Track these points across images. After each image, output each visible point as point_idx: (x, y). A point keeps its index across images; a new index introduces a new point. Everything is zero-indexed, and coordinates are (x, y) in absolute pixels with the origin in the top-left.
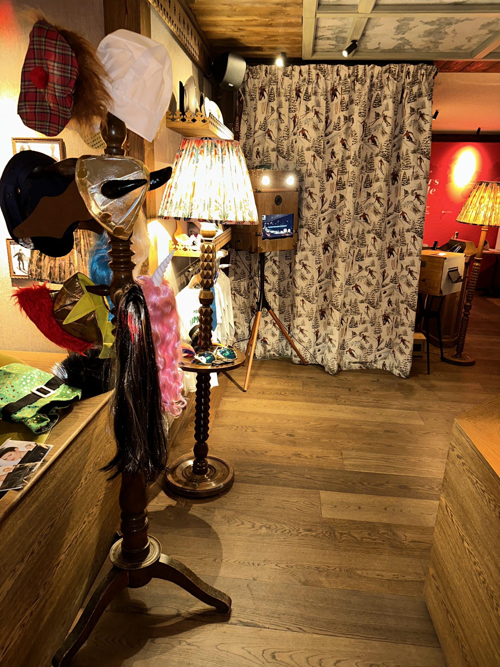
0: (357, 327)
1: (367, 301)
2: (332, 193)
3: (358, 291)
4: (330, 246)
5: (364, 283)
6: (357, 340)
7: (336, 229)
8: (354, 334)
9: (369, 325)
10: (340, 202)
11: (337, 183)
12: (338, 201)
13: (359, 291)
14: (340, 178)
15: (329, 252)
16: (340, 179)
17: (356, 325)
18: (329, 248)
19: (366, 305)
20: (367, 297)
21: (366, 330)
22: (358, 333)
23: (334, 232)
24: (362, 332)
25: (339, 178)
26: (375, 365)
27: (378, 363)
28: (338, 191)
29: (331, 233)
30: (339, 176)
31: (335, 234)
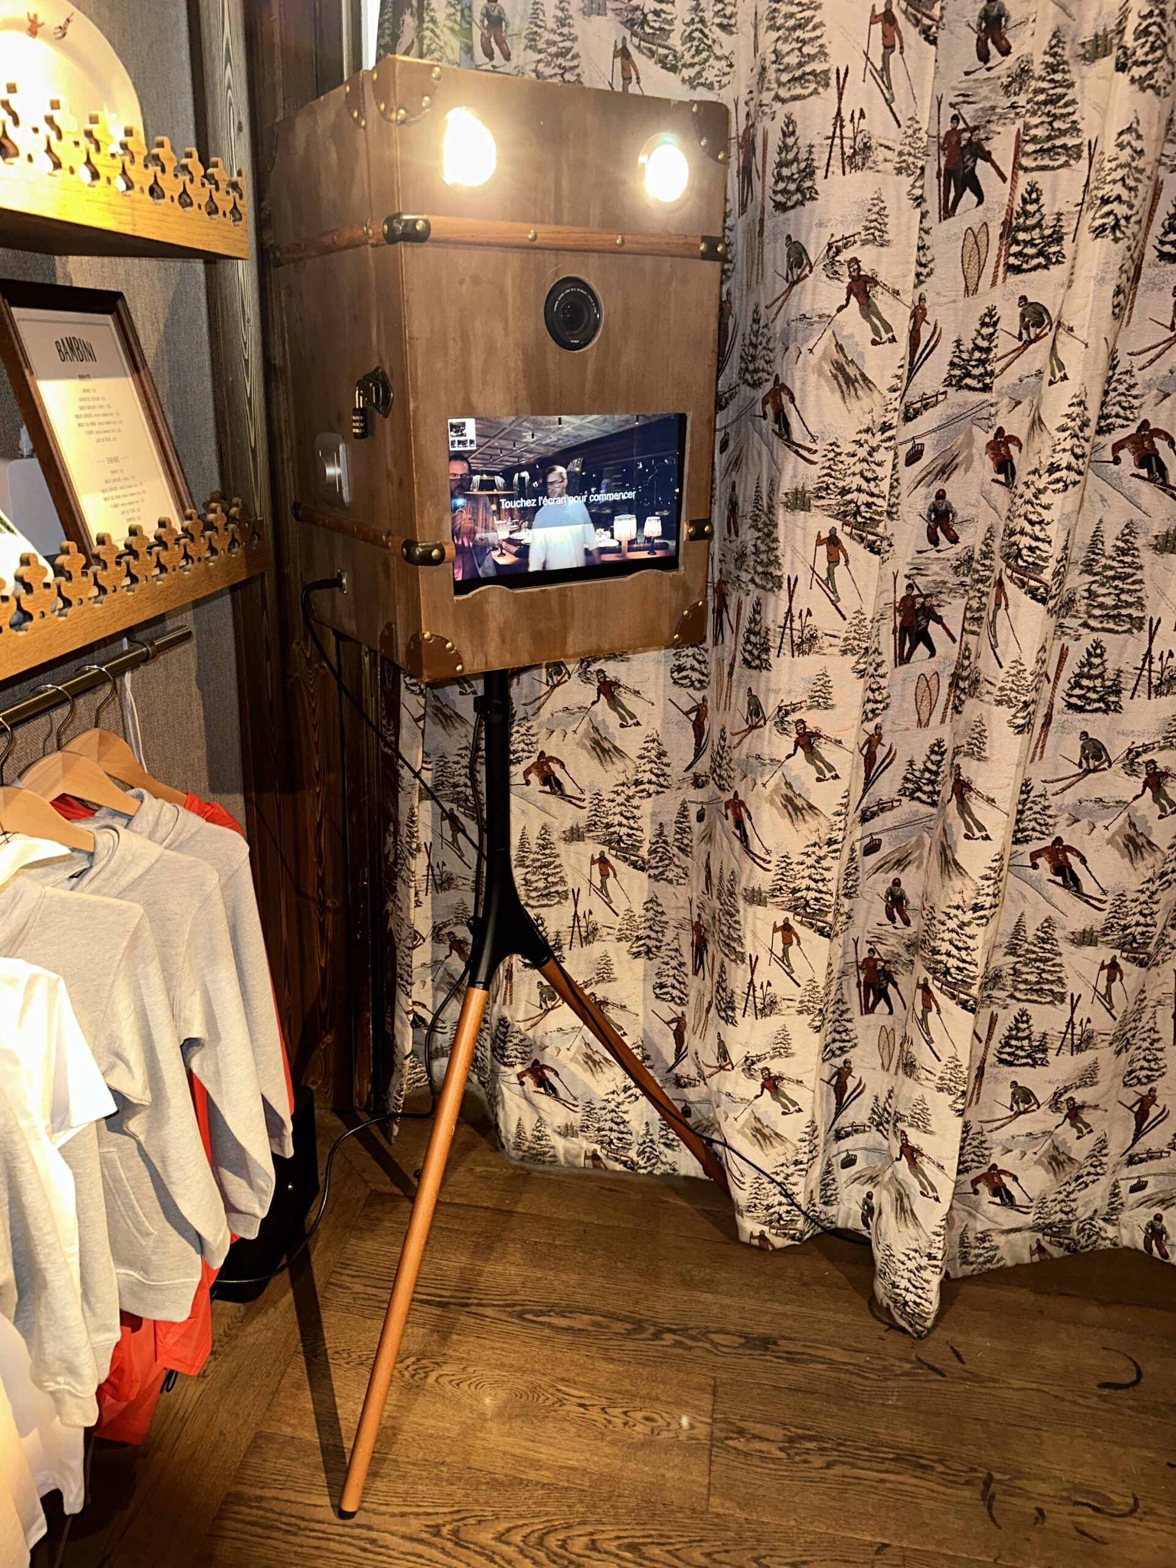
0: (1044, 1063)
1: (1115, 935)
2: (970, 290)
3: (1071, 882)
4: (939, 620)
5: (1111, 841)
6: (1037, 1129)
7: (986, 518)
8: (1023, 1097)
9: (1102, 1054)
10: (1020, 351)
11: (1006, 224)
12: (1005, 343)
13: (1076, 880)
14: (1033, 188)
15: (933, 653)
16: (1033, 194)
17: (1037, 1054)
18: (933, 629)
19: (1105, 953)
20: (1115, 914)
21: (1088, 1078)
22: (1043, 1095)
23: (971, 538)
24: (1066, 1089)
25: (1022, 189)
26: (1111, 1231)
27: (1124, 1216)
28: (1012, 278)
29: (954, 540)
30: (1024, 179)
31: (979, 547)
